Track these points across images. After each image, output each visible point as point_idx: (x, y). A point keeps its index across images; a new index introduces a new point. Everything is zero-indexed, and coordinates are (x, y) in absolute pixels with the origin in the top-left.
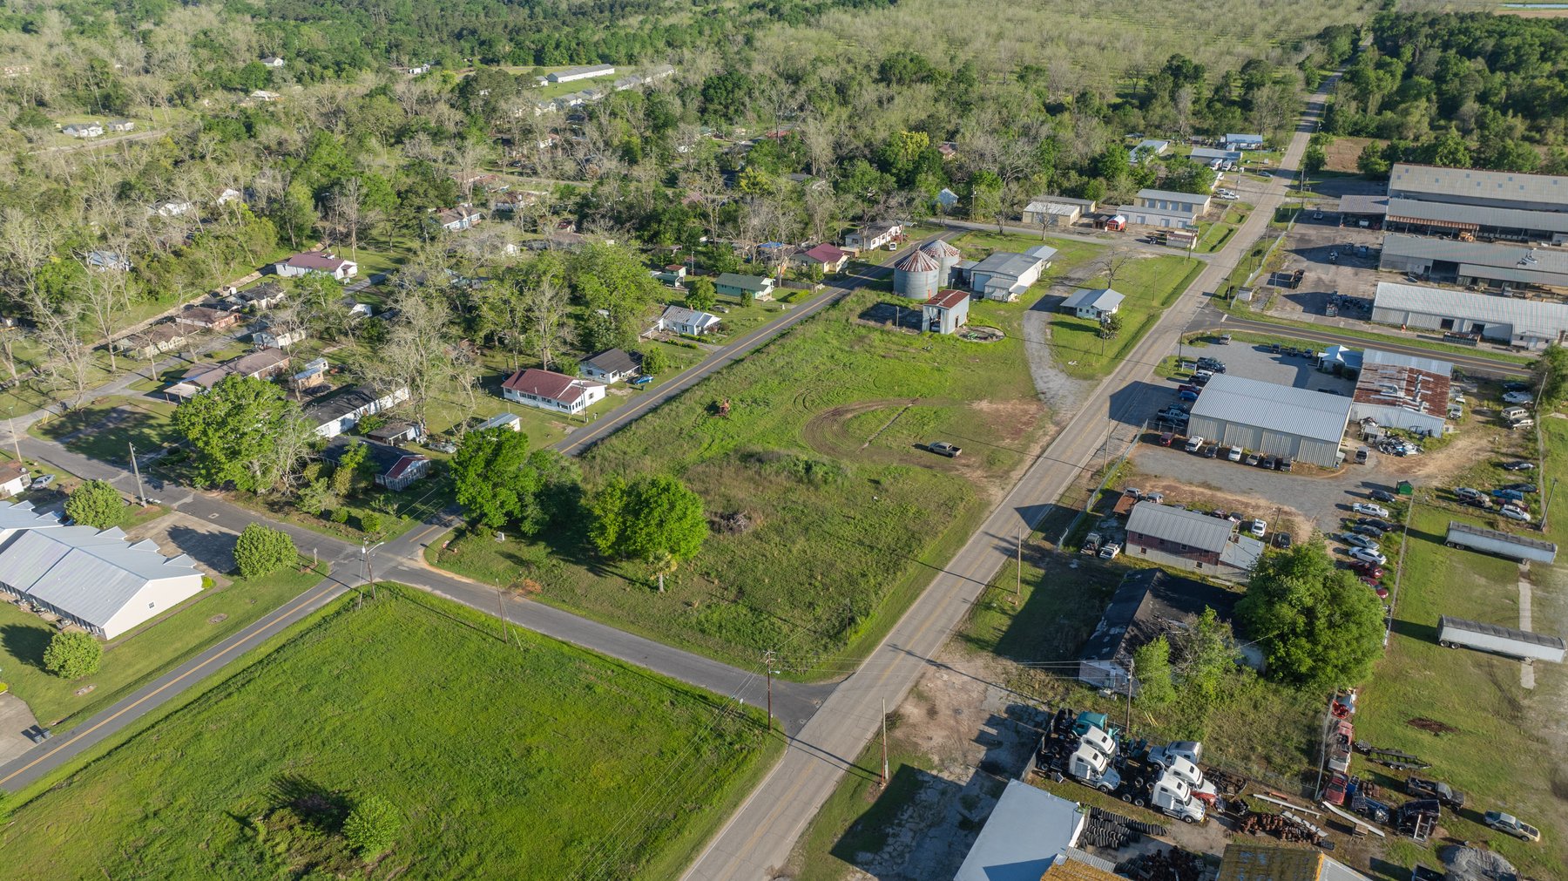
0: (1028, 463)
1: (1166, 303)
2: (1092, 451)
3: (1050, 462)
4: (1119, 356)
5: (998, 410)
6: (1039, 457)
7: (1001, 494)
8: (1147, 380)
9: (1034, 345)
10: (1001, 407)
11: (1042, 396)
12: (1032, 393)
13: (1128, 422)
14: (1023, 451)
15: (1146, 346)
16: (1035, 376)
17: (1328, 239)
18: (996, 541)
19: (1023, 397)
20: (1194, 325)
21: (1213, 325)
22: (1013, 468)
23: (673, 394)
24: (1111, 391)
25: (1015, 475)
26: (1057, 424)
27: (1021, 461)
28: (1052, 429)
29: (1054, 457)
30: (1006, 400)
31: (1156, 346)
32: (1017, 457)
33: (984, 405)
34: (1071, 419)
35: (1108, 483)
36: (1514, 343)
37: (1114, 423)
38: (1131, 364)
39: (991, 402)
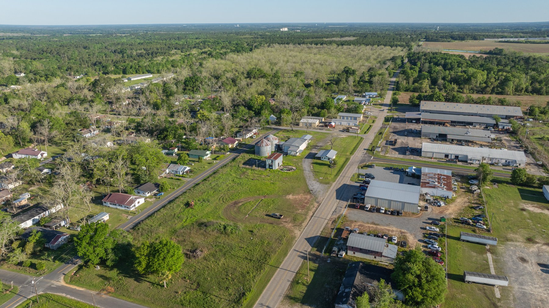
0: (308, 219)
1: (352, 153)
2: (331, 213)
3: (316, 218)
4: (337, 174)
5: (296, 198)
6: (312, 216)
7: (299, 233)
8: (348, 183)
9: (307, 172)
10: (297, 197)
11: (311, 192)
12: (308, 191)
13: (343, 200)
14: (306, 214)
15: (346, 170)
16: (308, 184)
17: (403, 127)
18: (299, 253)
19: (305, 192)
20: (362, 161)
21: (369, 161)
22: (303, 222)
23: (172, 199)
24: (336, 188)
25: (304, 224)
26: (318, 202)
27: (306, 218)
28: (316, 205)
29: (318, 216)
30: (298, 194)
31: (350, 169)
32: (304, 217)
33: (290, 197)
34: (323, 200)
35: (338, 225)
36: (469, 162)
37: (338, 201)
38: (342, 178)
39: (293, 195)
